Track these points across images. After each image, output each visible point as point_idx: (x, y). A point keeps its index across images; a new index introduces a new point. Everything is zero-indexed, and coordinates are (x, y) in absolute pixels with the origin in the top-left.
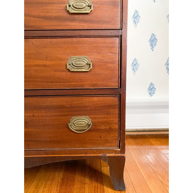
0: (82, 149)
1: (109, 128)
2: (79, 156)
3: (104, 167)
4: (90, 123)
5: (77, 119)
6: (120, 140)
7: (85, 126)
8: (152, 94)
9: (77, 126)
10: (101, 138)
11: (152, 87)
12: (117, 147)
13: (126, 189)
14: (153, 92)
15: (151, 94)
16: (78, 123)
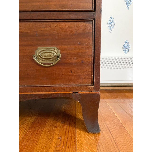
0: (51, 85)
1: (81, 61)
2: (47, 94)
3: (78, 112)
4: (58, 55)
5: (43, 49)
6: (94, 76)
7: (53, 58)
8: (127, 51)
9: (44, 58)
10: (72, 73)
11: (126, 45)
12: (91, 83)
13: (101, 132)
14: (127, 49)
15: (125, 52)
16: (45, 54)
